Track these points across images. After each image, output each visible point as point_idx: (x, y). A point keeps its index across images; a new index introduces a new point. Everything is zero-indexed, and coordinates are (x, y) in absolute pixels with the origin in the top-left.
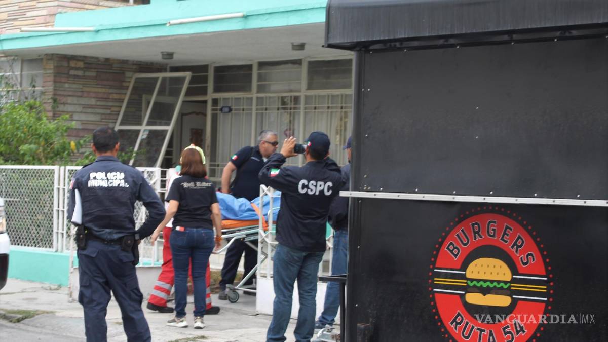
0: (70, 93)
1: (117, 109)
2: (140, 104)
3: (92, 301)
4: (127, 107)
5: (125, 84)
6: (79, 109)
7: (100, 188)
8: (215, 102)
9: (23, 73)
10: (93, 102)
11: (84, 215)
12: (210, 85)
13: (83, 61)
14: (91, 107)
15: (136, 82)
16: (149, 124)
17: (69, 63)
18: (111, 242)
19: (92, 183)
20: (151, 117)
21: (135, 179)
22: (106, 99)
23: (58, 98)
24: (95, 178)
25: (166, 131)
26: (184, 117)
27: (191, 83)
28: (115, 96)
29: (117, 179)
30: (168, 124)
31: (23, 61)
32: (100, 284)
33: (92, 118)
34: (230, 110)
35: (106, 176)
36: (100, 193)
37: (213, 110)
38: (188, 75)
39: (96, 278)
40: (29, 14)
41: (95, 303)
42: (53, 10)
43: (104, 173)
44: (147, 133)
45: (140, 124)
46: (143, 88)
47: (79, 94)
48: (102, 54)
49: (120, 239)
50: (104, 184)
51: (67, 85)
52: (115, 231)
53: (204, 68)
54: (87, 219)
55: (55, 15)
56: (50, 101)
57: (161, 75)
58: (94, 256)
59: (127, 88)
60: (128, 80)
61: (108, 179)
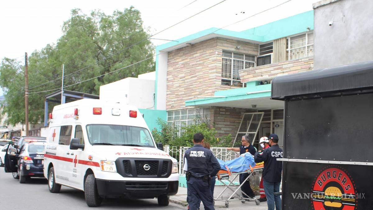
0: (220, 120)
1: (238, 126)
2: (246, 124)
3: (191, 201)
4: (241, 125)
5: (241, 117)
6: (224, 126)
7: (194, 157)
8: (273, 123)
9: (204, 113)
10: (229, 123)
11: (188, 168)
12: (272, 117)
13: (225, 108)
14: (228, 125)
15: (245, 116)
16: (249, 131)
17: (220, 110)
18: (199, 178)
19: (191, 155)
20: (249, 129)
21: (208, 154)
22: (234, 122)
23: (215, 122)
24: (192, 153)
25: (255, 134)
26: (263, 129)
27: (264, 116)
28: (238, 121)
29: (201, 154)
30: (256, 131)
31: (204, 109)
32: (195, 195)
33: (228, 129)
34: (279, 126)
35: (197, 153)
36: (194, 159)
37: (273, 126)
38: (263, 113)
39: (193, 192)
40: (206, 92)
41: (192, 202)
42: (214, 90)
43: (196, 152)
44: (248, 135)
45: (246, 131)
46: (247, 118)
47: (224, 121)
48: (232, 106)
49: (202, 177)
50: (196, 156)
51: (219, 117)
52: (200, 174)
53: (270, 111)
54: (189, 169)
55: (214, 92)
56: (213, 123)
57: (253, 113)
58: (192, 183)
59: (242, 118)
60: (242, 115)
61: (197, 154)
